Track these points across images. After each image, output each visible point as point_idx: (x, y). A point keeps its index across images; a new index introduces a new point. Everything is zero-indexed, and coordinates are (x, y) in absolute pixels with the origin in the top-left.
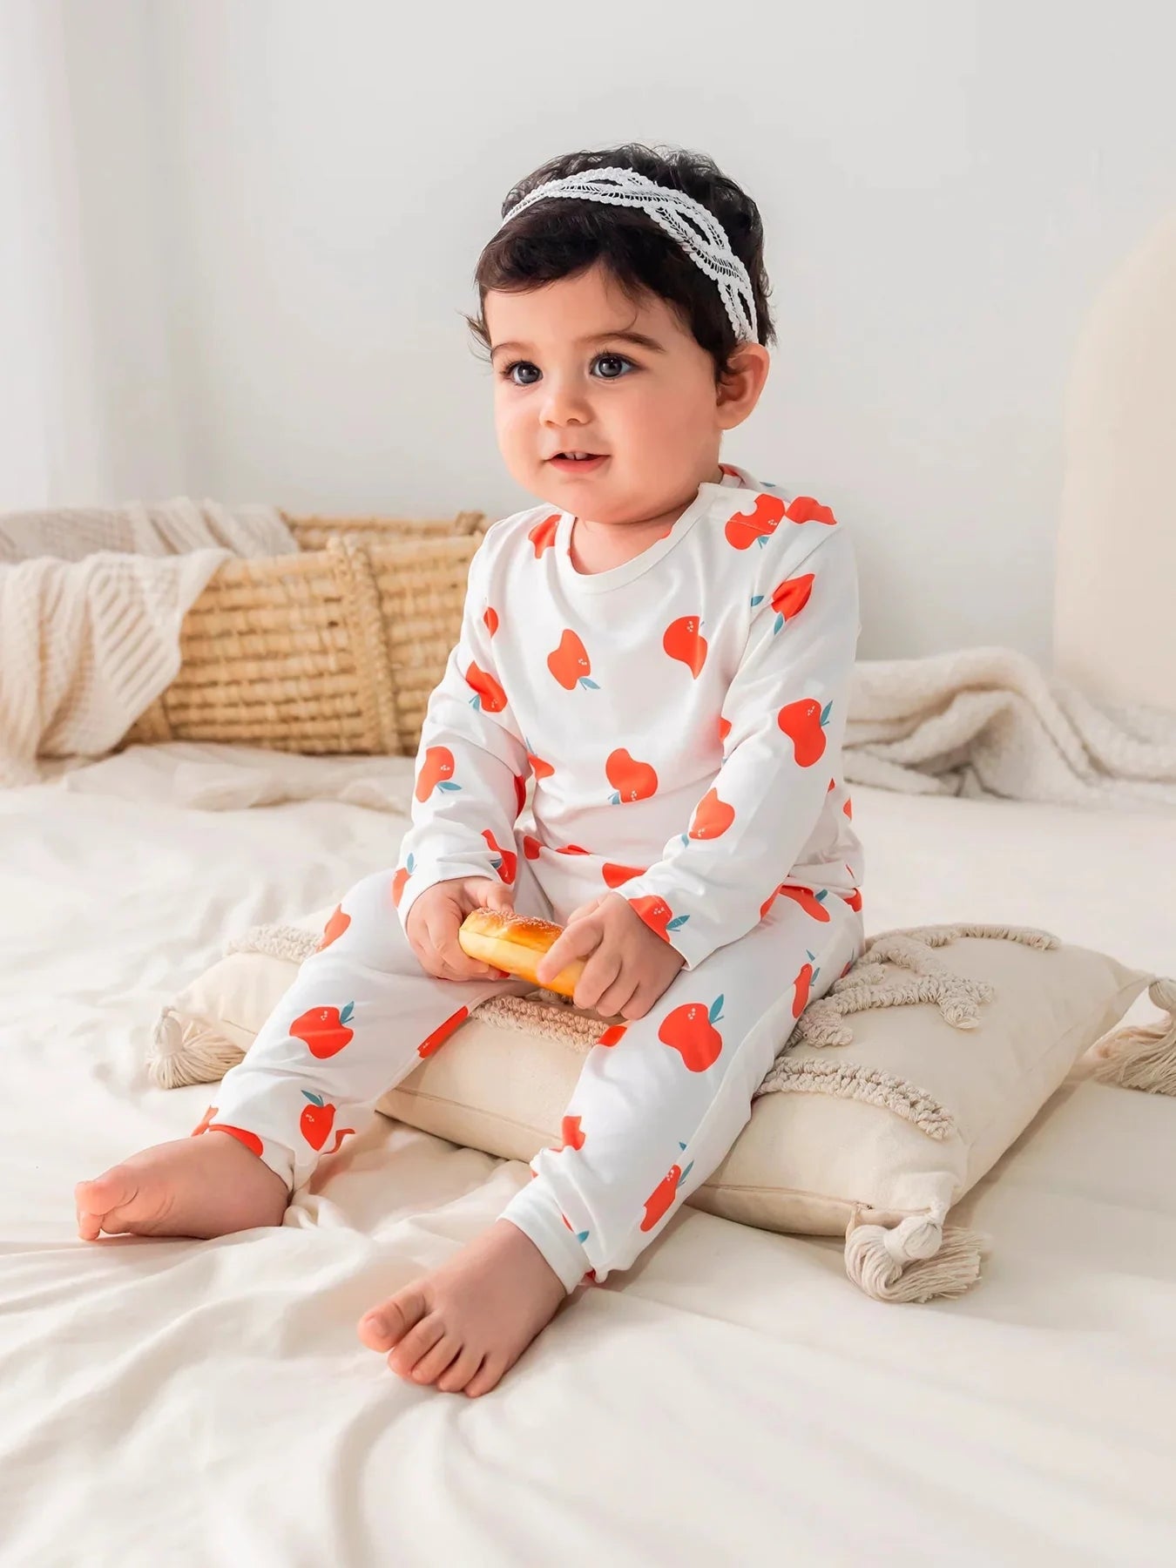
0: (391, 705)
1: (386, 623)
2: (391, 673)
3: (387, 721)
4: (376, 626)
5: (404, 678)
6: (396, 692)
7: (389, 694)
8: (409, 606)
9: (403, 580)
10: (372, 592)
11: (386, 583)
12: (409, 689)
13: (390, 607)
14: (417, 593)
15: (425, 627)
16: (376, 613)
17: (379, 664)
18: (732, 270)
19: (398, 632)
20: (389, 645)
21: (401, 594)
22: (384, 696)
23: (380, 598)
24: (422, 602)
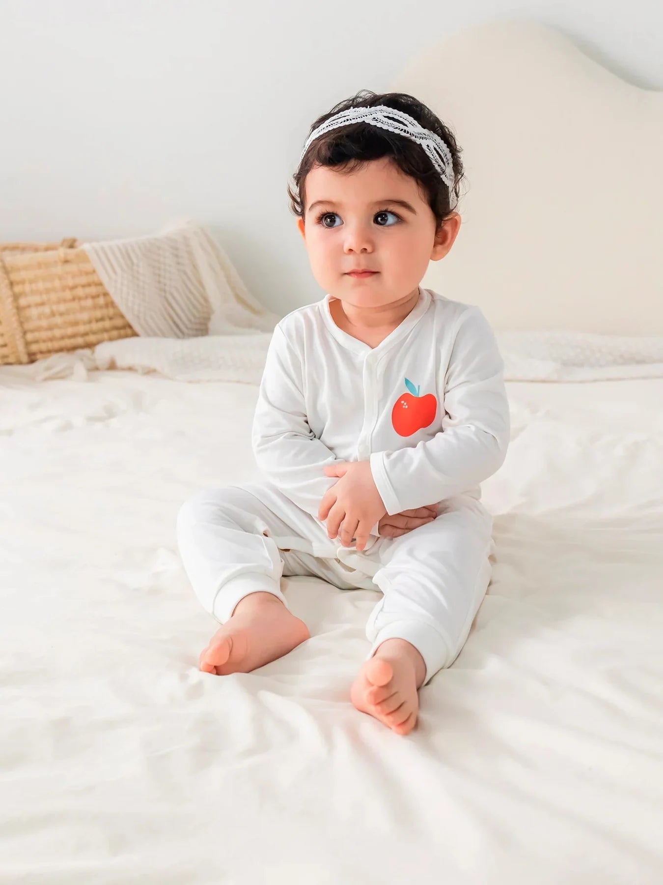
0: (22, 340)
1: (16, 297)
2: (21, 323)
3: (21, 348)
4: (10, 300)
5: (29, 326)
6: (25, 333)
7: (21, 334)
8: (27, 288)
9: (23, 275)
10: (7, 282)
11: (14, 277)
12: (32, 331)
13: (17, 289)
14: (31, 282)
15: (37, 299)
16: (10, 293)
17: (14, 319)
18: (426, 137)
19: (23, 302)
20: (19, 309)
21: (23, 282)
22: (18, 336)
23: (12, 284)
24: (34, 286)
